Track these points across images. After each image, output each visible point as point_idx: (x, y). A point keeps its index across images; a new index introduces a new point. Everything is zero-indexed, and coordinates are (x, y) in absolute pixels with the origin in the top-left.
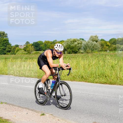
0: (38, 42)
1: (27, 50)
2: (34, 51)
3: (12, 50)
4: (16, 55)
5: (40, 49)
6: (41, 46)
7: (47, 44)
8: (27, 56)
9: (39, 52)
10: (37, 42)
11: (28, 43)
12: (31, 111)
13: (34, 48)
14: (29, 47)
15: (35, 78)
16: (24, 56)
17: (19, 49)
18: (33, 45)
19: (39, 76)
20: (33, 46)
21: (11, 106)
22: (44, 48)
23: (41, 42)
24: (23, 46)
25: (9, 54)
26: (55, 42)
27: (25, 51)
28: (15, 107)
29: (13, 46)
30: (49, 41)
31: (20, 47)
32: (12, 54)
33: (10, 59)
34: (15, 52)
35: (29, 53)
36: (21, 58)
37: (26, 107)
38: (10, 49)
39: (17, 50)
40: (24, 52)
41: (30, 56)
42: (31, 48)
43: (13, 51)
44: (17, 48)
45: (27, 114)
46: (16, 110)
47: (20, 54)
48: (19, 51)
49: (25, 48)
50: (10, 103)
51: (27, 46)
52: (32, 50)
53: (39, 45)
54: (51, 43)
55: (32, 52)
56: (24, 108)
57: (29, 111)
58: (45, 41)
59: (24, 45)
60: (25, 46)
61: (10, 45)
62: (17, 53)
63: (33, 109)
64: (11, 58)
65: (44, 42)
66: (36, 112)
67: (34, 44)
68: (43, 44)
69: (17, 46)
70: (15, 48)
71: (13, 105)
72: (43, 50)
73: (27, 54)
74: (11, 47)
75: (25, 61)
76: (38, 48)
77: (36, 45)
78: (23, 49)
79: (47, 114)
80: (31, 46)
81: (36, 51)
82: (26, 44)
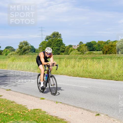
0: (92, 42)
1: (80, 50)
2: (88, 51)
3: (65, 50)
4: (70, 55)
5: (93, 49)
6: (94, 46)
7: (100, 44)
8: (81, 56)
9: (92, 52)
10: (90, 43)
11: (81, 43)
12: (86, 111)
13: (88, 48)
14: (82, 47)
15: (88, 78)
16: (78, 56)
17: (72, 49)
18: (86, 45)
19: (94, 76)
20: (86, 47)
21: (66, 105)
22: (97, 48)
23: (94, 42)
24: (76, 46)
25: (63, 54)
26: (108, 42)
27: (79, 51)
28: (70, 107)
29: (67, 46)
30: (102, 41)
31: (73, 47)
32: (66, 55)
33: (64, 60)
34: (69, 52)
35: (83, 53)
36: (75, 58)
37: (81, 107)
38: (64, 49)
39: (70, 50)
40: (77, 53)
41: (84, 56)
42: (85, 48)
43: (67, 51)
44: (71, 48)
45: (82, 113)
46: (71, 110)
47: (73, 54)
48: (73, 51)
49: (78, 48)
50: (65, 103)
51: (80, 46)
52: (86, 50)
53: (92, 45)
54: (104, 43)
55: (85, 52)
56: (79, 108)
57: (84, 111)
58: (99, 41)
59: (78, 45)
60: (79, 47)
61: (64, 45)
62: (70, 53)
63: (88, 109)
64: (65, 58)
65: (97, 42)
66: (91, 112)
67: (88, 44)
68: (96, 44)
69: (71, 46)
70: (68, 49)
71: (68, 105)
72: (97, 50)
73: (80, 54)
74: (64, 47)
75: (79, 61)
76: (91, 48)
77: (89, 46)
78: (77, 50)
79: (102, 114)
80: (84, 46)
81: (89, 51)
82: (79, 44)
